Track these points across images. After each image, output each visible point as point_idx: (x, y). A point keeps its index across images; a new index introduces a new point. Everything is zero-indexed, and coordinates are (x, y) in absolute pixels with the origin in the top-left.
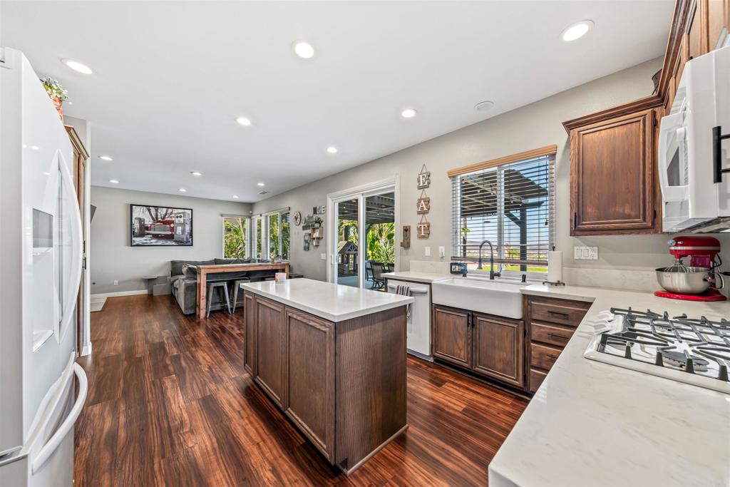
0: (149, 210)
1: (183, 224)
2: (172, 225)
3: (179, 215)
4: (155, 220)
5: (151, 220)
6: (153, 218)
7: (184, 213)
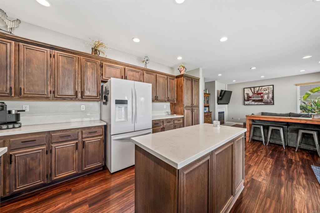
1: (268, 94)
2: (262, 95)
3: (265, 89)
4: (254, 93)
5: (252, 93)
6: (253, 93)
7: (268, 88)
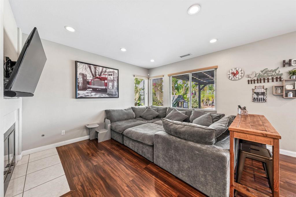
0: (90, 67)
1: (113, 81)
2: (106, 81)
3: (110, 73)
4: (94, 76)
5: (92, 76)
6: (93, 75)
7: (113, 72)
